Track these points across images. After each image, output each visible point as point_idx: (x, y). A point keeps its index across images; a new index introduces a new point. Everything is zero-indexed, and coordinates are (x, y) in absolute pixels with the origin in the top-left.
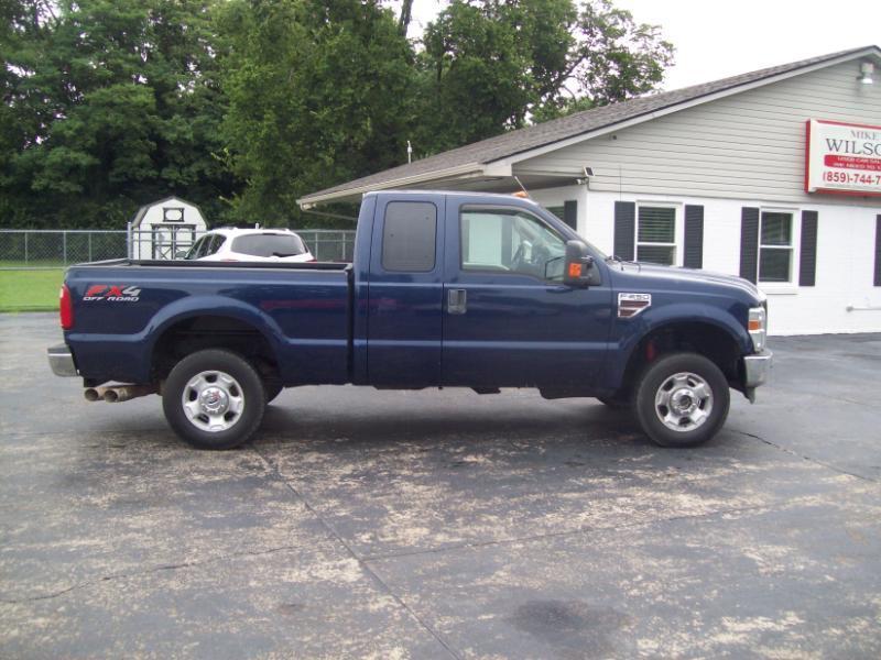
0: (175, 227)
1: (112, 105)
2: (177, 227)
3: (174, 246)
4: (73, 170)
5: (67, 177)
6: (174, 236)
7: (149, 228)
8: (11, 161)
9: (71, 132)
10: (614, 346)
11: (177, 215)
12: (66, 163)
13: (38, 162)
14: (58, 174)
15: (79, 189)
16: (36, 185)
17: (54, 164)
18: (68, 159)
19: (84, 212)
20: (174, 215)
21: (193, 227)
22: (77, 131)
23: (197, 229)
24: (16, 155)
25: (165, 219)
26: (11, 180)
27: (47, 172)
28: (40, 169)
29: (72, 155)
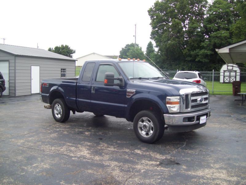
0: (230, 71)
1: (217, 37)
2: (231, 71)
3: (230, 77)
4: (206, 56)
5: (205, 58)
6: (230, 74)
7: (223, 71)
8: (191, 53)
9: (206, 45)
10: (126, 106)
11: (231, 68)
12: (204, 54)
13: (198, 54)
14: (202, 57)
15: (208, 61)
16: (197, 60)
17: (201, 54)
18: (205, 53)
19: (211, 67)
20: (230, 68)
21: (236, 71)
22: (207, 45)
23: (237, 72)
24: (192, 52)
25: (228, 69)
26: (191, 58)
27: (200, 56)
28: (198, 55)
29: (206, 51)
